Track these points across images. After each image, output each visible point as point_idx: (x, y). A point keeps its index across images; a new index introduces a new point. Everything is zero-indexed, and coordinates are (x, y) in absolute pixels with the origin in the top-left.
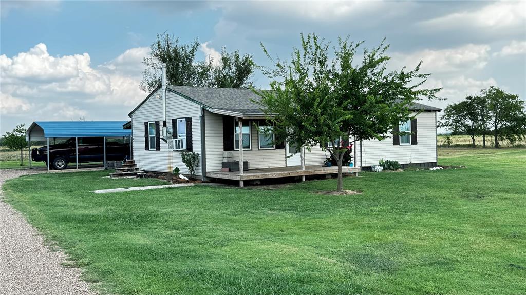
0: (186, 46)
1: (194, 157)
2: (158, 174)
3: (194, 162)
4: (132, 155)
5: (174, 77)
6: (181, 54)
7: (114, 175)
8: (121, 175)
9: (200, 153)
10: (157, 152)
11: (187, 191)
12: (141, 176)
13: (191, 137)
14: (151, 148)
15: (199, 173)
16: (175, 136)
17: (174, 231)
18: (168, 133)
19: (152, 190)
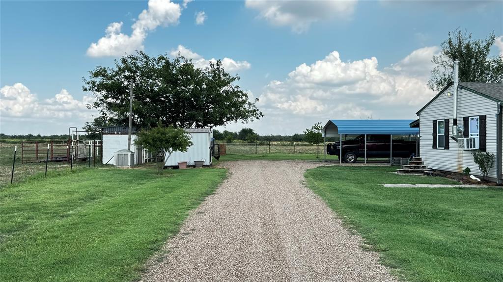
0: (480, 42)
1: (488, 158)
2: (446, 173)
3: (488, 163)
4: (419, 153)
5: (464, 74)
6: (473, 50)
7: (400, 171)
8: (408, 172)
9: (495, 154)
10: (446, 151)
11: (481, 193)
12: (428, 174)
13: (485, 136)
14: (439, 147)
15: (494, 175)
16: (466, 134)
17: (469, 232)
18: (459, 131)
19: (440, 188)
